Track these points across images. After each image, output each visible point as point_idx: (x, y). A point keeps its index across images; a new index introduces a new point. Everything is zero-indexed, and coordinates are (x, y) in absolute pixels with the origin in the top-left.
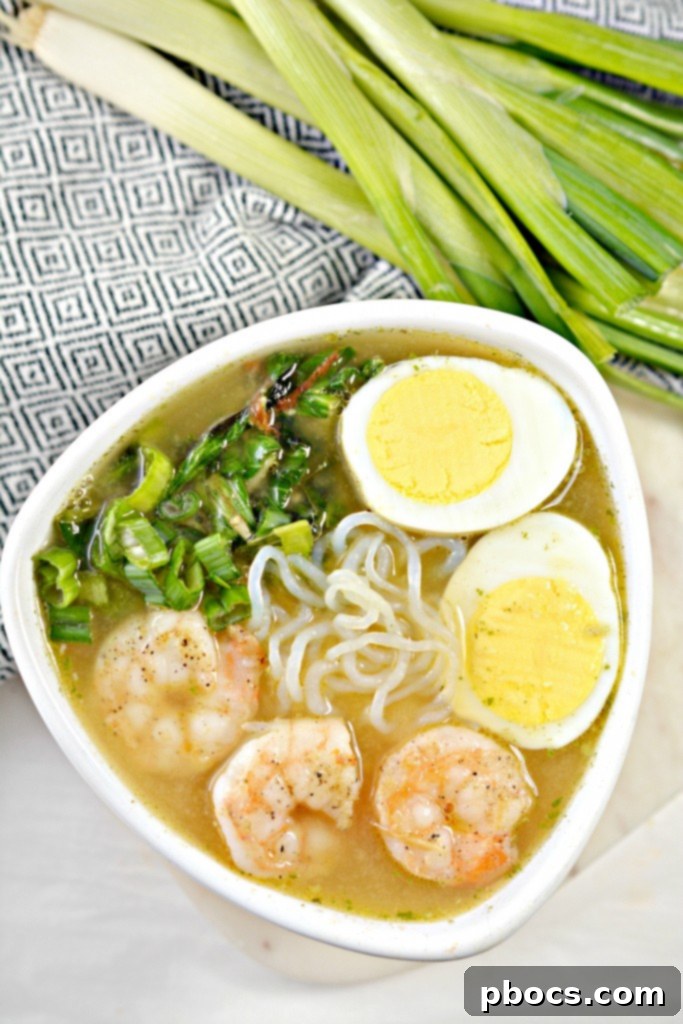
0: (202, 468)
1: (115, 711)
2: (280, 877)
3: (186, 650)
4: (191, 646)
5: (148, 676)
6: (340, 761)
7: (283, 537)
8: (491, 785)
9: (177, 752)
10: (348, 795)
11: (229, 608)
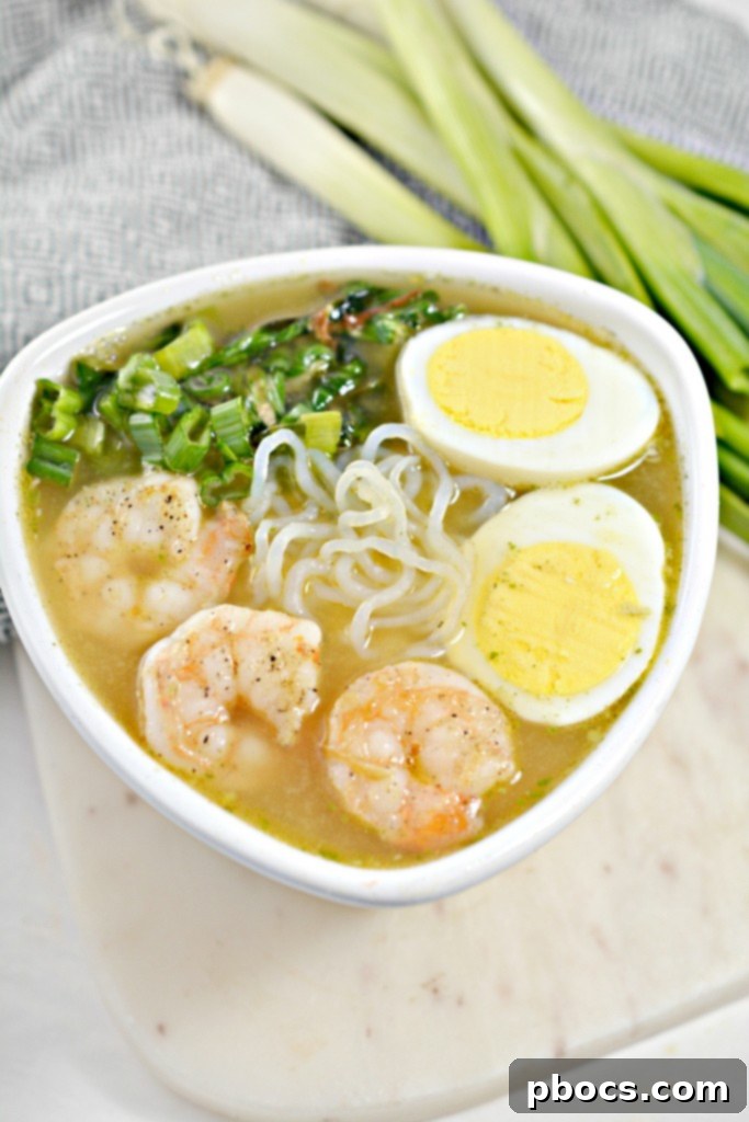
0: (245, 356)
1: (69, 556)
2: (194, 772)
3: (168, 508)
4: (174, 503)
5: (117, 530)
6: (301, 649)
7: (308, 425)
8: (470, 732)
9: (123, 615)
10: (300, 701)
11: (229, 477)
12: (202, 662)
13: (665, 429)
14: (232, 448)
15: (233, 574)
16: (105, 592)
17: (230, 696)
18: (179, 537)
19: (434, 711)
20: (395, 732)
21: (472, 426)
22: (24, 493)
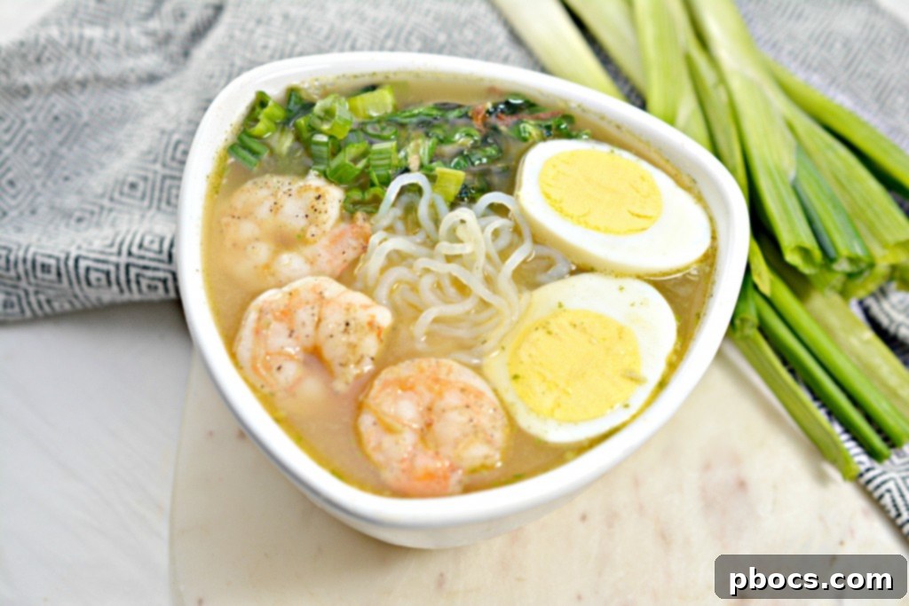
0: (415, 120)
1: (233, 217)
2: (262, 386)
3: (315, 203)
4: (321, 201)
5: (276, 208)
6: (371, 324)
7: (439, 175)
8: (475, 421)
9: (256, 267)
10: (358, 362)
11: (368, 196)
12: (295, 312)
13: (710, 259)
14: (378, 176)
15: (346, 264)
16: (249, 248)
17: (309, 343)
18: (317, 226)
19: (452, 399)
20: (418, 405)
21: (561, 211)
22: (219, 165)
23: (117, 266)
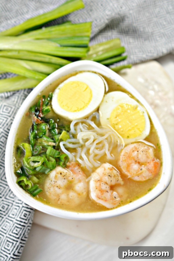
0: (35, 140)
1: (59, 200)
2: (120, 203)
3: (62, 175)
5: (59, 187)
6: (111, 170)
7: (62, 138)
8: (143, 151)
9: (78, 197)
10: (118, 176)
11: (63, 160)
12: (102, 189)
14: (57, 155)
16: (71, 197)
17: (110, 188)
18: (69, 177)
20: (134, 164)
21: (81, 109)
23: (21, 243)
